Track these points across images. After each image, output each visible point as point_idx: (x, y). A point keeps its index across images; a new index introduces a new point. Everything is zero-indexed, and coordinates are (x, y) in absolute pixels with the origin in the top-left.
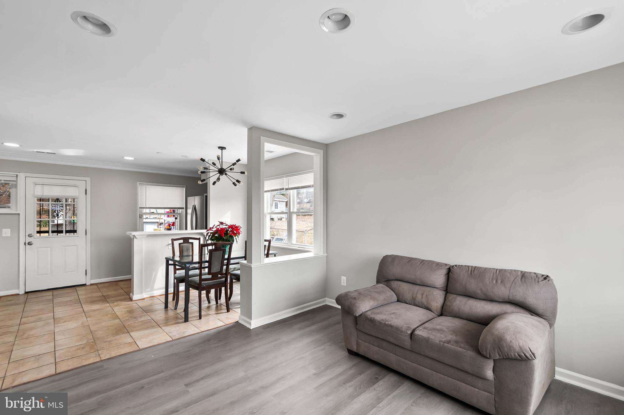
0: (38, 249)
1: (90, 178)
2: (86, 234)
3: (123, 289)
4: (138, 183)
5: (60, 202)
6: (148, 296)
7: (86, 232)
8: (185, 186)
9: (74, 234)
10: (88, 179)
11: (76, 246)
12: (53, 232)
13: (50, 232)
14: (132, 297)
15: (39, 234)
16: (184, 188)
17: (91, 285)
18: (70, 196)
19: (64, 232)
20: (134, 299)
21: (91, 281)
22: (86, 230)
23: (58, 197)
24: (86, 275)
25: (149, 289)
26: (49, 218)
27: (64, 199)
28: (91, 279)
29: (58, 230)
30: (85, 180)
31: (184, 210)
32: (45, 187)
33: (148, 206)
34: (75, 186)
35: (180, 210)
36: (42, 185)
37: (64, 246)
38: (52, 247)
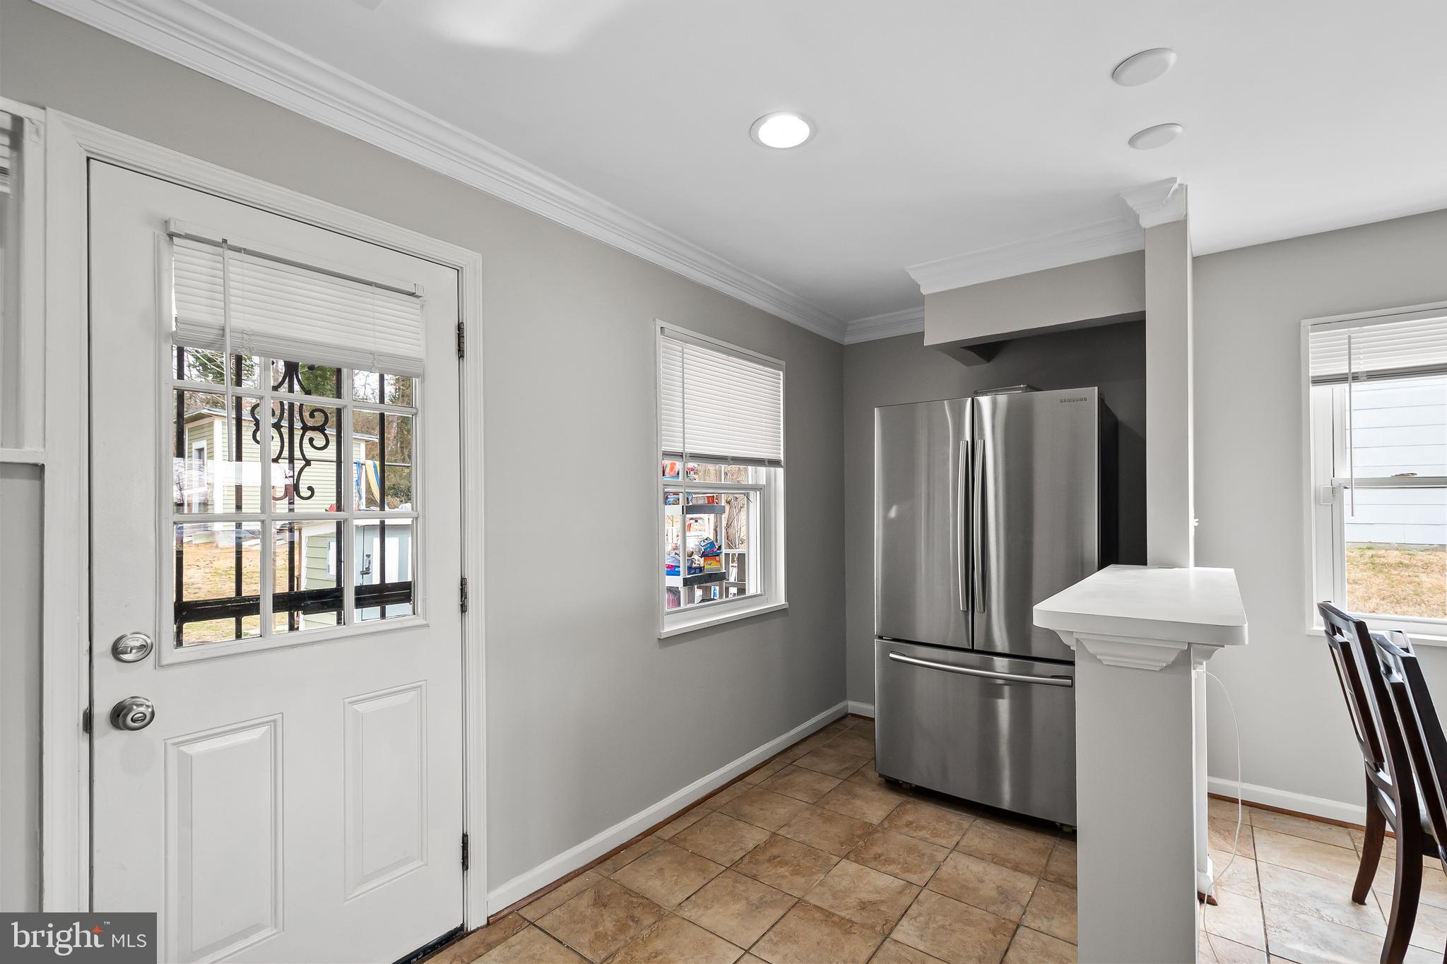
0: (183, 749)
1: (480, 256)
2: (464, 610)
4: (660, 323)
7: (464, 595)
8: (783, 363)
10: (469, 258)
16: (781, 373)
17: (495, 922)
21: (495, 894)
22: (463, 581)
23: (311, 363)
24: (466, 865)
28: (492, 886)
30: (459, 262)
31: (780, 472)
32: (238, 267)
33: (691, 449)
34: (412, 294)
35: (762, 470)
36: (219, 250)
37: (350, 703)
38: (279, 724)
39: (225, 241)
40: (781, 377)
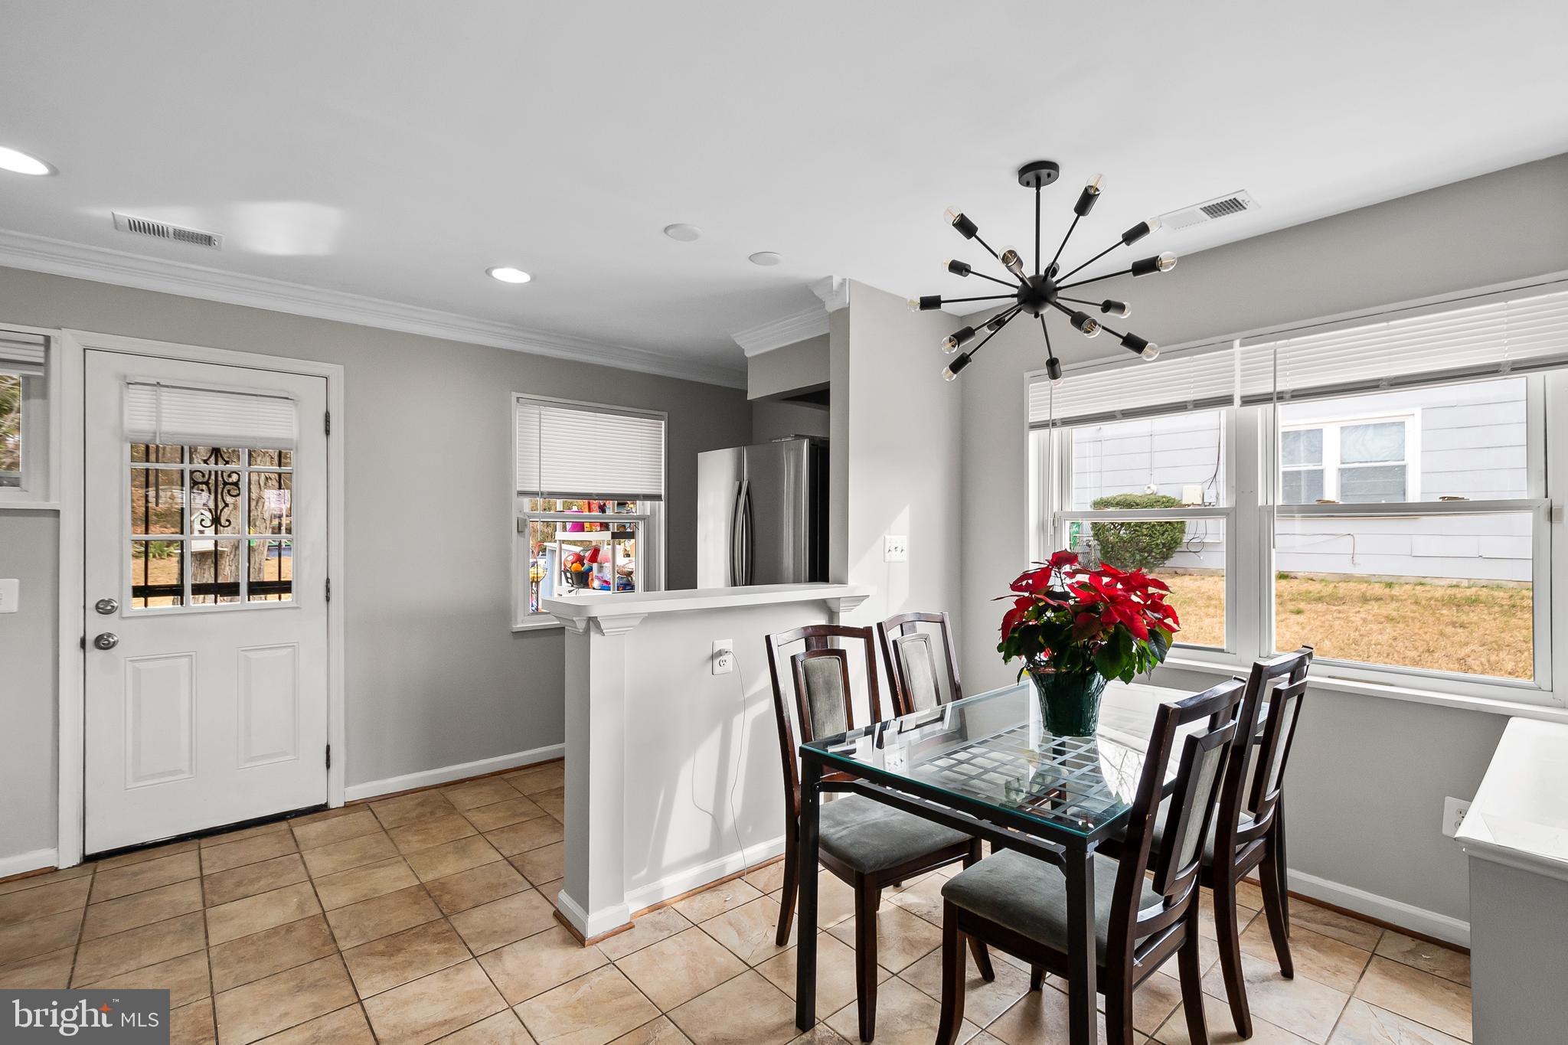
0: (137, 664)
1: (341, 367)
2: (328, 599)
3: (489, 838)
4: (515, 395)
5: (227, 463)
6: (642, 906)
7: (328, 590)
8: (665, 414)
9: (280, 598)
10: (335, 371)
11: (290, 650)
12: (199, 589)
13: (188, 589)
14: (584, 925)
15: (143, 599)
16: (663, 422)
17: (350, 806)
18: (268, 439)
19: (244, 588)
20: (592, 932)
21: (349, 789)
22: (328, 581)
23: (216, 444)
24: (328, 766)
25: (644, 872)
26: (182, 533)
27: (244, 453)
28: (347, 784)
29: (219, 581)
30: (325, 373)
31: (662, 503)
32: (166, 396)
33: (545, 488)
34: (287, 398)
35: (648, 503)
36: (155, 388)
37: (243, 651)
38: (194, 657)
39: (158, 383)
40: (663, 426)
